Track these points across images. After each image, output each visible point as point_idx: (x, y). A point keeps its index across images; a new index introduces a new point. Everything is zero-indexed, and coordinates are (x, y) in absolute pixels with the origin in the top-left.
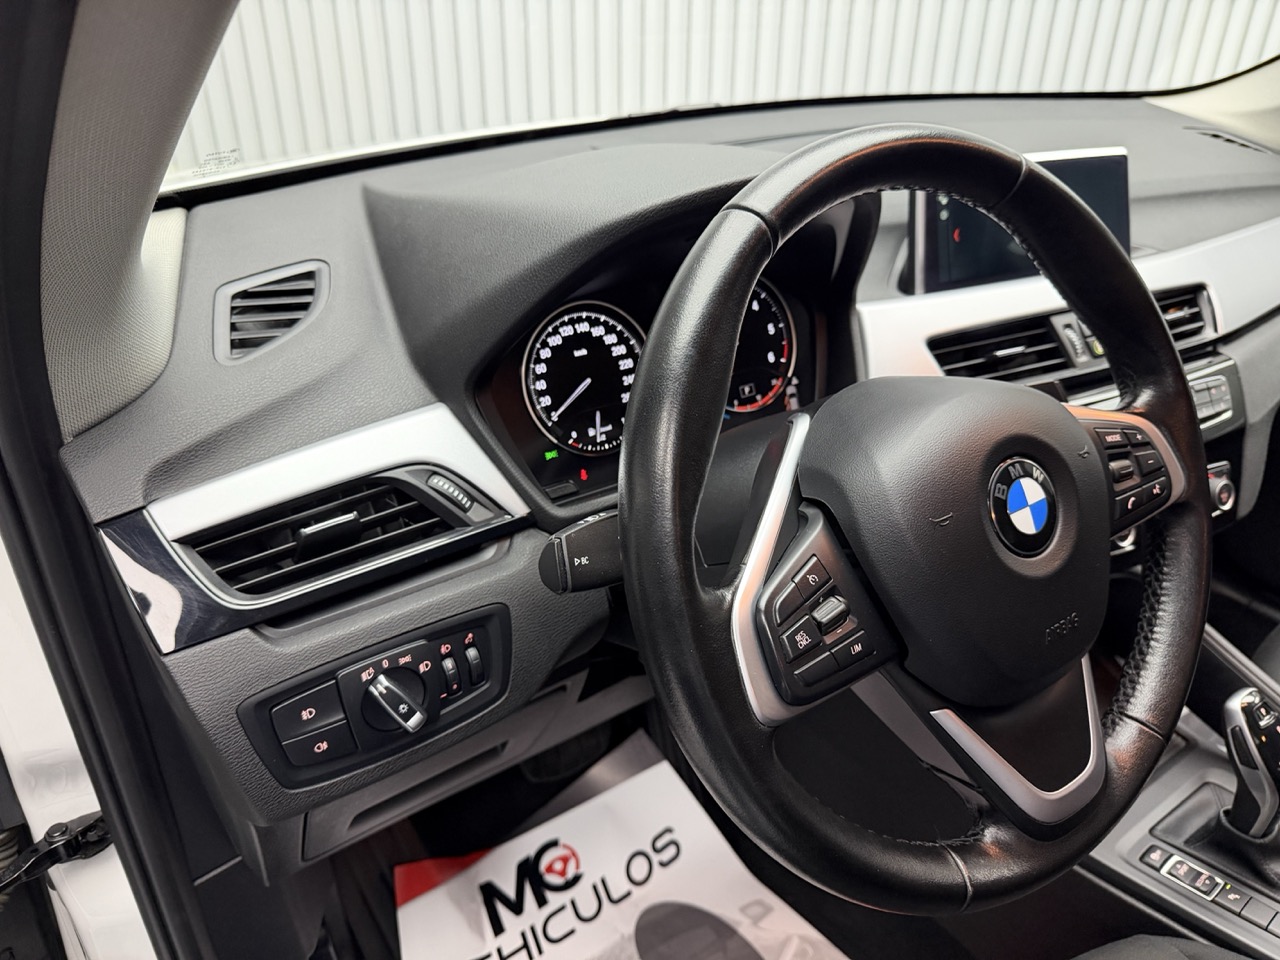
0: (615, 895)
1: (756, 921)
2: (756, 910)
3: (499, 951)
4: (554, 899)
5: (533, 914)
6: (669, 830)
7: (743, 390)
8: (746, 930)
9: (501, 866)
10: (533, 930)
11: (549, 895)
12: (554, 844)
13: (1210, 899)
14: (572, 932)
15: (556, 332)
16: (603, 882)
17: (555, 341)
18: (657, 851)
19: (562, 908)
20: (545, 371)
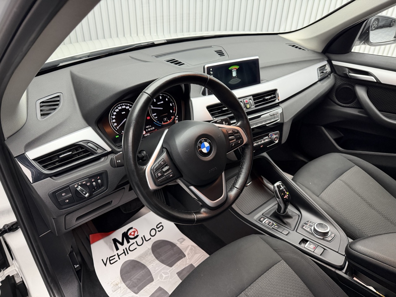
0: (147, 240)
1: (181, 243)
2: (182, 240)
3: (118, 254)
4: (131, 241)
5: (126, 245)
6: (161, 223)
7: (164, 119)
8: (179, 245)
9: (118, 234)
10: (126, 248)
11: (130, 240)
12: (132, 228)
13: (271, 227)
14: (136, 248)
15: (117, 108)
16: (144, 236)
17: (117, 110)
18: (158, 228)
19: (134, 243)
20: (115, 117)
